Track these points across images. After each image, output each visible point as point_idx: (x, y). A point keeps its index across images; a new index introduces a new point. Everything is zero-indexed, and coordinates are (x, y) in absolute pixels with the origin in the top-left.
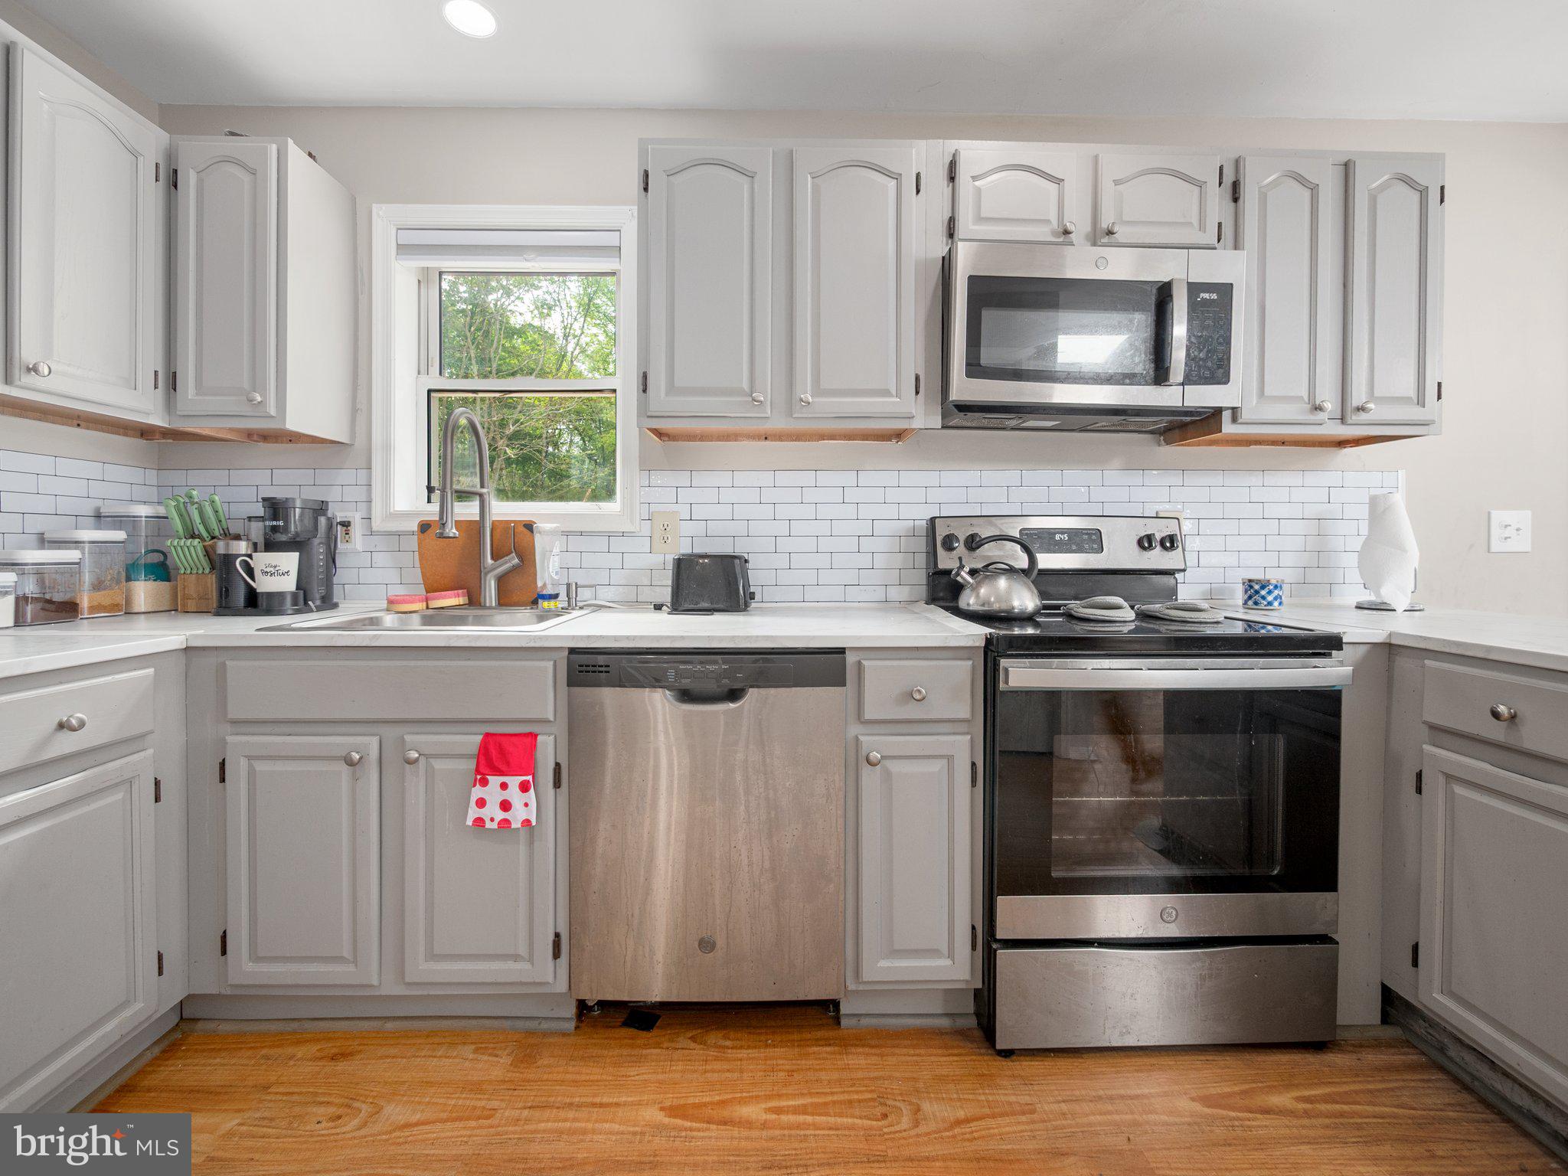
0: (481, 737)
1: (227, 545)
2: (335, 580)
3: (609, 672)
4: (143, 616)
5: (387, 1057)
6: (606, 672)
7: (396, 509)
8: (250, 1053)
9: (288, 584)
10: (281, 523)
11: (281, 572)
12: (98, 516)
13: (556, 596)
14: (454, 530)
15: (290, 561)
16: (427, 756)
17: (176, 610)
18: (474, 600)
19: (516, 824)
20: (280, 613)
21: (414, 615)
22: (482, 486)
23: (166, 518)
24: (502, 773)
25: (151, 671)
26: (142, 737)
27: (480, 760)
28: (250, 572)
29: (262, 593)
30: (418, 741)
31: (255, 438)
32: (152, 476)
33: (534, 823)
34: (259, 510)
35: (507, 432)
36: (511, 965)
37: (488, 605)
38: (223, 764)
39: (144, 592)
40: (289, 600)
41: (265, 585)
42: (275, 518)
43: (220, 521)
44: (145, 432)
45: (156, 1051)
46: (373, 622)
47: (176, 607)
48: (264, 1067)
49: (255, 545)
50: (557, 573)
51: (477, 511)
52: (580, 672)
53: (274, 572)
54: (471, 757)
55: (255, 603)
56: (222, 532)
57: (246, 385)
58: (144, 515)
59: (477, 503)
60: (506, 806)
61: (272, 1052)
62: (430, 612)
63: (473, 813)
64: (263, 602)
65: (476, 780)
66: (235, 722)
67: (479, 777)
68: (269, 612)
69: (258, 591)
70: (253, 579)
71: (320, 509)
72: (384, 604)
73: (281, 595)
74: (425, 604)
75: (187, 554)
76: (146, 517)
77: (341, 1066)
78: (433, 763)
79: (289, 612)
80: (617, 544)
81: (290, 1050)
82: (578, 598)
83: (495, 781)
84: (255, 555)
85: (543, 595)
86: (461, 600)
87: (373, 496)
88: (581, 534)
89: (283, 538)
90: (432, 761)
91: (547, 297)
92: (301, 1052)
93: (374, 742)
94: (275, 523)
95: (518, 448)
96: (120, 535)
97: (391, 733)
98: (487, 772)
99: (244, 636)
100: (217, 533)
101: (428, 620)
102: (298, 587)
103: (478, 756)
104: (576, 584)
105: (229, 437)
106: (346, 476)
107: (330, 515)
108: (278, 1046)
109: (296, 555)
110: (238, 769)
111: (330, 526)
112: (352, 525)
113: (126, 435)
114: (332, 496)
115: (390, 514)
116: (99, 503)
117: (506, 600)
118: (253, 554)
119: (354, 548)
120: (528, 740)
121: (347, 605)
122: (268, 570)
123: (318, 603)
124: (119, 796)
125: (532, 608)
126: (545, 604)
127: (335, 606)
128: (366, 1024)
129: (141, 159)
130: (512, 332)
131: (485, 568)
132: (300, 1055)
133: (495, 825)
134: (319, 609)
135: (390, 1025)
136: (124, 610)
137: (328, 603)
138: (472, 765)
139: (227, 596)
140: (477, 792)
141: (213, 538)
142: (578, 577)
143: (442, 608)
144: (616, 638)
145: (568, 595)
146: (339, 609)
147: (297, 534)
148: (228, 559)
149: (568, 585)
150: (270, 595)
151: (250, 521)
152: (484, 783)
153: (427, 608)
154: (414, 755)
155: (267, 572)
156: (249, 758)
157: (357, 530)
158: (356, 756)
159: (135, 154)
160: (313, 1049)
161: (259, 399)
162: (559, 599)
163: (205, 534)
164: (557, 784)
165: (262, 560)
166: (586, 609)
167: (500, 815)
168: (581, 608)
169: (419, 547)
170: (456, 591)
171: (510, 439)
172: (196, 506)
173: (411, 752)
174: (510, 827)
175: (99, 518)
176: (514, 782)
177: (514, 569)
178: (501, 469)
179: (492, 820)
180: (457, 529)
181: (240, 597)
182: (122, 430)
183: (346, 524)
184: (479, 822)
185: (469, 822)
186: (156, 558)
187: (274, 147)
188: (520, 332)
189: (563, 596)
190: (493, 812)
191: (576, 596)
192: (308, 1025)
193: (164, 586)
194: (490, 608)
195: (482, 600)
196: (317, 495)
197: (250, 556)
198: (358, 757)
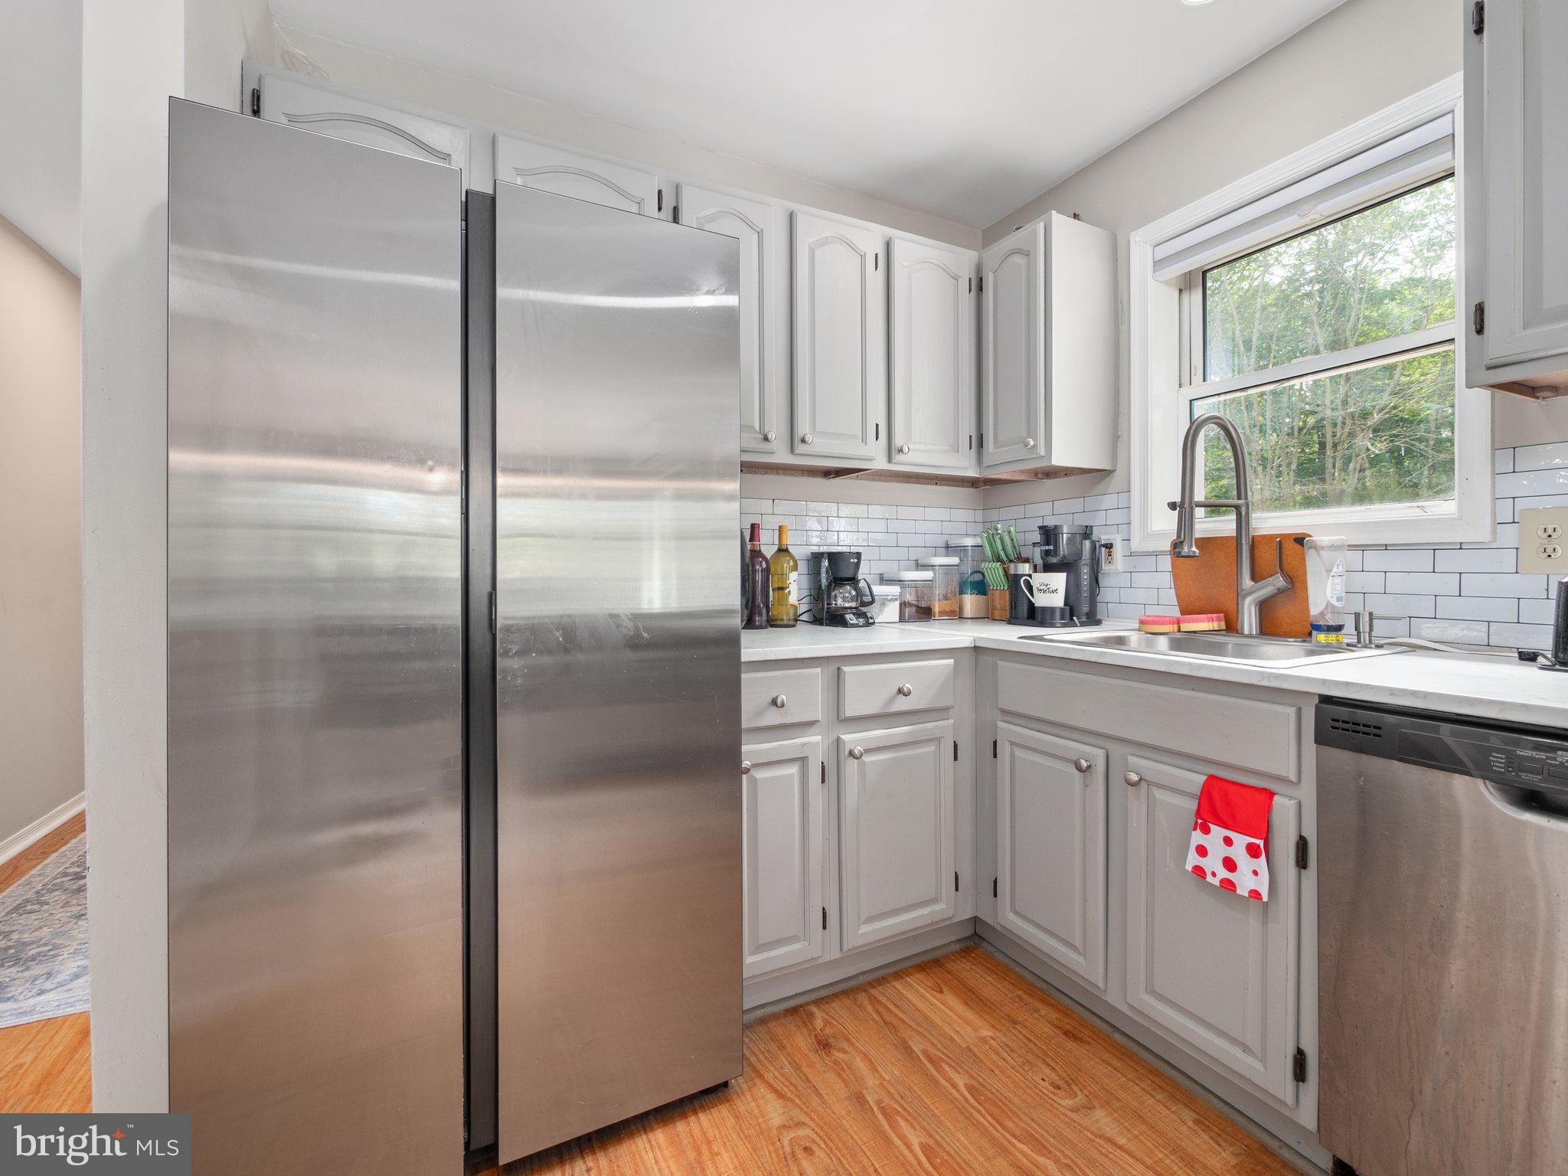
0: (1205, 778)
1: (1016, 567)
2: (1099, 599)
3: (1380, 736)
4: (969, 620)
5: (1110, 1065)
6: (1375, 735)
7: (1153, 529)
8: (1011, 987)
9: (1057, 600)
10: (1051, 547)
11: (1051, 590)
12: (947, 547)
13: (1338, 628)
14: (1194, 549)
15: (1059, 580)
16: (1149, 783)
17: (988, 618)
18: (1231, 627)
19: (1243, 891)
20: (1052, 625)
21: (1161, 637)
22: (1239, 498)
23: (982, 546)
24: (1226, 826)
25: (952, 661)
26: (947, 709)
27: (1202, 804)
28: (1030, 588)
29: (1038, 607)
30: (1141, 765)
31: (1040, 476)
32: (979, 515)
33: (1265, 898)
34: (1037, 537)
35: (1369, 423)
36: (1238, 1053)
37: (1246, 632)
38: (995, 743)
39: (970, 602)
40: (1058, 613)
41: (1040, 600)
42: (1048, 544)
43: (1015, 548)
44: (974, 483)
45: (958, 947)
46: (1120, 642)
47: (988, 616)
48: (1016, 1005)
49: (1035, 567)
50: (1339, 599)
51: (1234, 526)
52: (1333, 727)
53: (1047, 590)
54: (1190, 795)
55: (1034, 616)
56: (1016, 556)
57: (1024, 434)
58: (970, 545)
59: (1234, 517)
60: (1230, 864)
61: (1025, 997)
62: (1178, 635)
63: (1193, 859)
64: (1039, 616)
65: (1196, 823)
66: (1004, 712)
67: (1200, 821)
68: (1042, 624)
69: (1036, 605)
70: (1032, 595)
71: (1087, 533)
72: (1137, 626)
73: (1052, 610)
74: (1176, 626)
75: (994, 574)
76: (972, 546)
77: (1071, 1045)
78: (1155, 792)
79: (1059, 625)
80: (1447, 561)
81: (1037, 1004)
82: (1373, 634)
83: (1218, 832)
84: (1034, 575)
85: (1317, 625)
86: (1214, 625)
87: (1132, 519)
88: (1386, 547)
89: (1054, 560)
90: (1153, 788)
91: (1437, 233)
92: (1044, 1011)
93: (1100, 754)
94: (1047, 548)
95: (1386, 440)
96: (955, 560)
97: (1116, 750)
98: (1208, 819)
99: (1008, 642)
100: (1012, 557)
101: (1177, 645)
102: (1066, 603)
103: (1200, 797)
104: (1371, 614)
105: (1020, 478)
106: (1110, 501)
107: (1094, 537)
108: (1030, 995)
109: (1064, 575)
110: (1004, 749)
111: (1093, 549)
112: (1114, 546)
113: (963, 486)
114: (1097, 520)
115: (1148, 535)
116: (947, 537)
117: (1270, 627)
118: (1033, 574)
119: (1116, 567)
120: (1261, 797)
121: (1110, 623)
122: (1042, 588)
123: (1084, 619)
124: (930, 748)
125: (1304, 641)
126: (1322, 637)
127: (1098, 623)
128: (1099, 1023)
129: (960, 280)
130: (1376, 299)
131: (1242, 590)
132: (1043, 1012)
133: (1216, 882)
134: (1083, 624)
135: (1117, 1036)
136: (957, 615)
137: (1092, 619)
138: (1193, 805)
139: (1015, 608)
140: (1197, 838)
141: (1011, 561)
142: (1377, 605)
143: (1195, 632)
144: (1392, 691)
145: (1357, 628)
146: (1102, 626)
147: (1064, 557)
148: (1017, 578)
149: (1357, 616)
150: (1044, 609)
151: (1034, 546)
152: (1206, 830)
153: (1179, 631)
154: (1134, 777)
155: (1041, 590)
156: (1012, 743)
157: (1118, 550)
158: (1084, 764)
159: (956, 278)
160: (1054, 1015)
161: (1032, 443)
162: (1343, 632)
163: (1005, 559)
164: (1302, 862)
165: (1039, 579)
166: (1387, 649)
167: (1223, 873)
168: (1379, 647)
169: (1173, 568)
170: (1210, 615)
171: (1375, 431)
172: (999, 536)
173: (1131, 773)
174: (1235, 891)
175: (949, 549)
176: (1241, 841)
177: (1281, 592)
178: (1362, 470)
179: (1214, 874)
180: (1197, 547)
181: (1023, 610)
182: (960, 483)
183: (1109, 546)
184: (1199, 871)
185: (1189, 867)
186: (978, 577)
187: (1042, 225)
188: (1392, 294)
189: (1349, 628)
190: (1213, 864)
191: (1371, 629)
192: (1053, 992)
193: (981, 598)
194: (1250, 636)
195: (1239, 627)
196: (1083, 520)
197: (1030, 576)
198: (1086, 765)
